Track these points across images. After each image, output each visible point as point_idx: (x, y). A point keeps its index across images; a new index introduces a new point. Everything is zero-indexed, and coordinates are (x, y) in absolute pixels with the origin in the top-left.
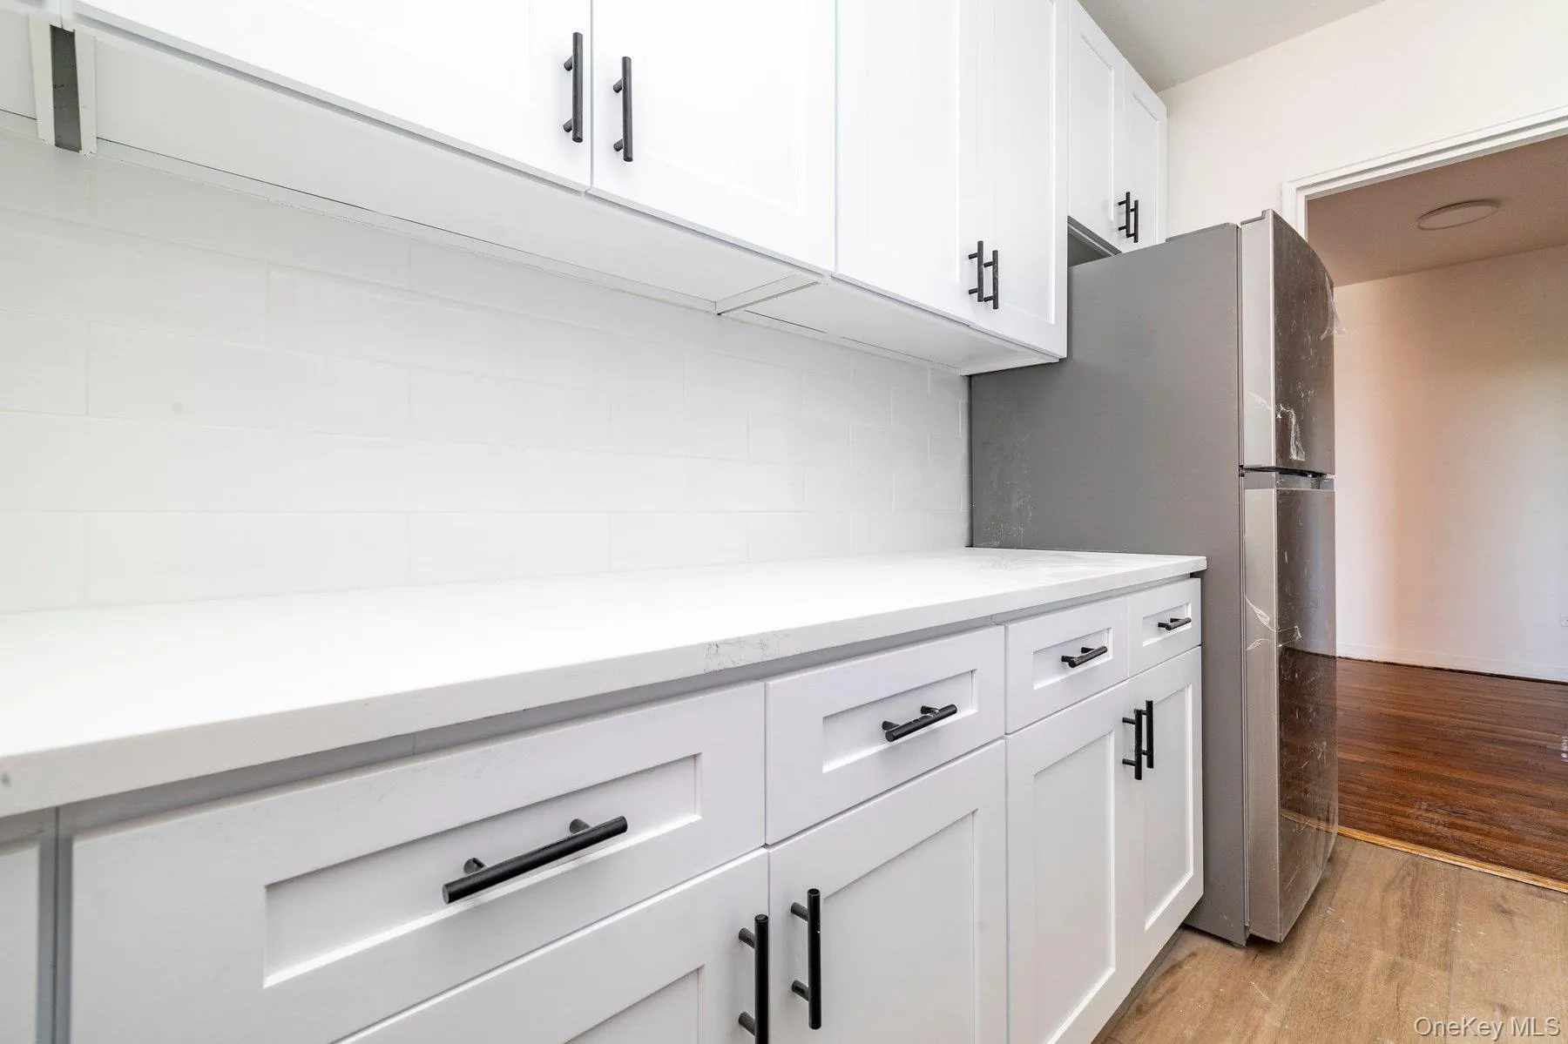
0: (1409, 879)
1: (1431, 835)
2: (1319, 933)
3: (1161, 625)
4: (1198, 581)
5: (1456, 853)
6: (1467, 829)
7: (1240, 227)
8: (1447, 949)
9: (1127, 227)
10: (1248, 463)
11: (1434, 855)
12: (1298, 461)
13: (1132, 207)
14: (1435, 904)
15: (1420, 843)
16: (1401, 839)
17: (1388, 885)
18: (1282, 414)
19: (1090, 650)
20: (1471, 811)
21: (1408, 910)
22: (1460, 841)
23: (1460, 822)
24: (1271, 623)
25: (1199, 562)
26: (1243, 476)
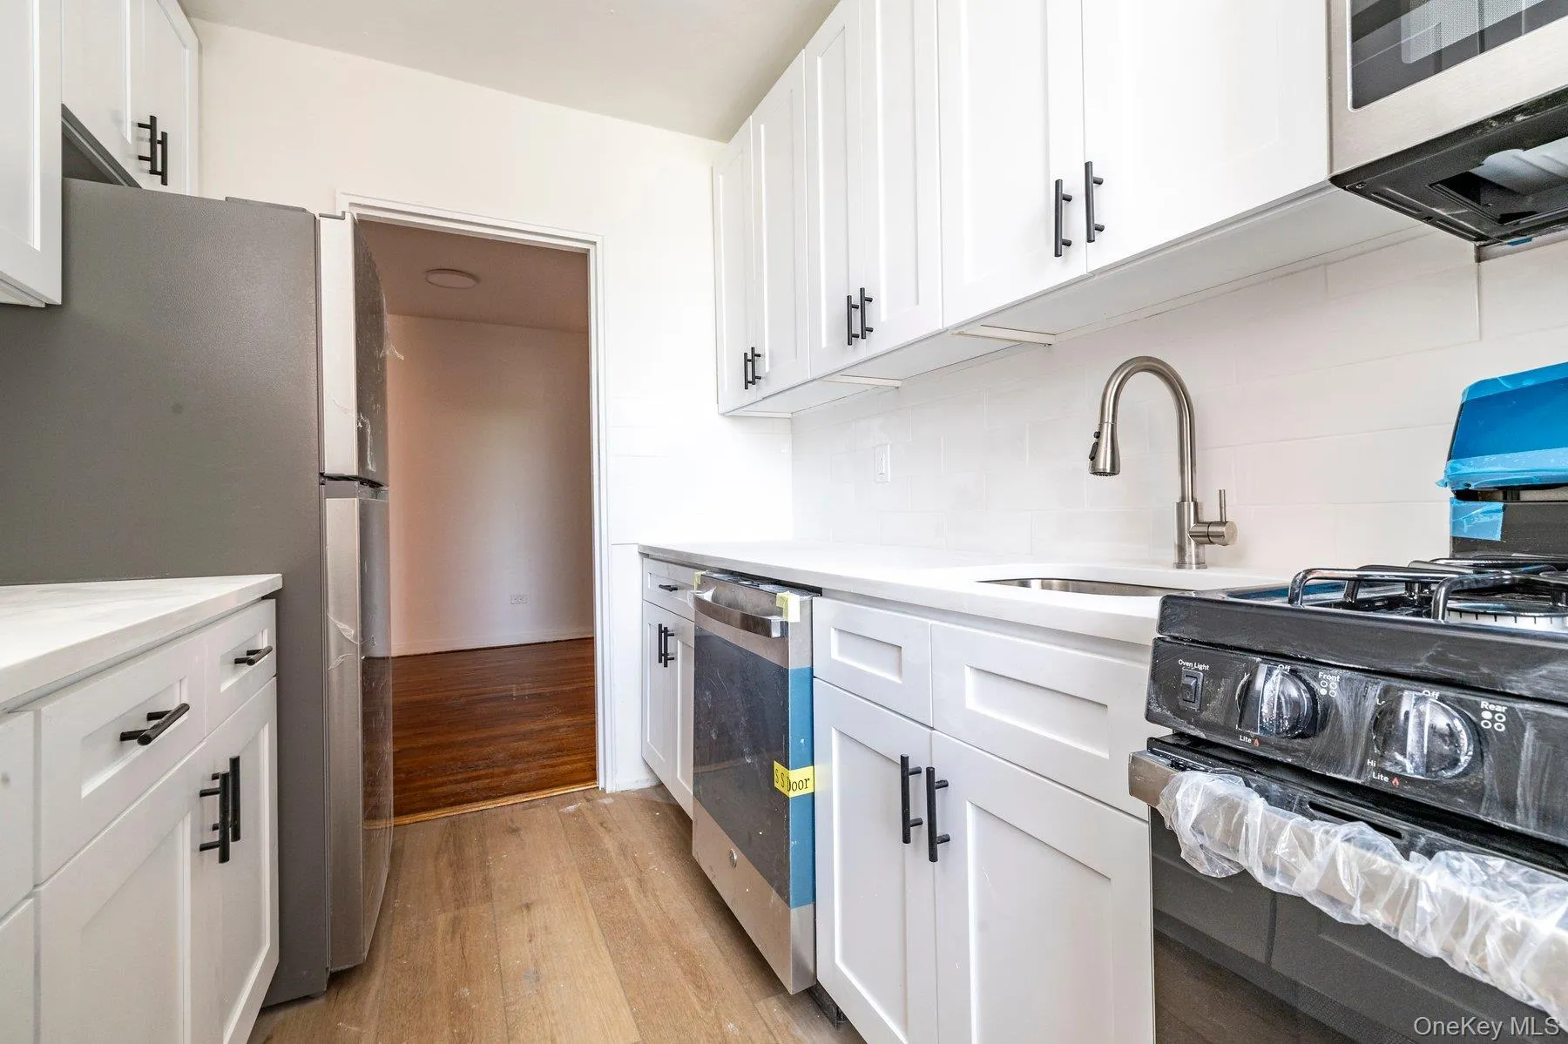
0: (451, 839)
1: (458, 794)
2: (391, 929)
3: (238, 661)
4: (273, 601)
5: (477, 800)
6: (478, 778)
7: (318, 217)
8: (487, 882)
9: (152, 159)
10: (327, 471)
11: (464, 810)
12: (371, 471)
13: (159, 138)
14: (472, 852)
15: (452, 805)
16: (439, 807)
17: (438, 853)
18: (362, 423)
19: (167, 712)
20: (480, 762)
21: (455, 866)
22: (478, 790)
23: (474, 774)
24: (355, 638)
25: (271, 581)
26: (323, 484)
